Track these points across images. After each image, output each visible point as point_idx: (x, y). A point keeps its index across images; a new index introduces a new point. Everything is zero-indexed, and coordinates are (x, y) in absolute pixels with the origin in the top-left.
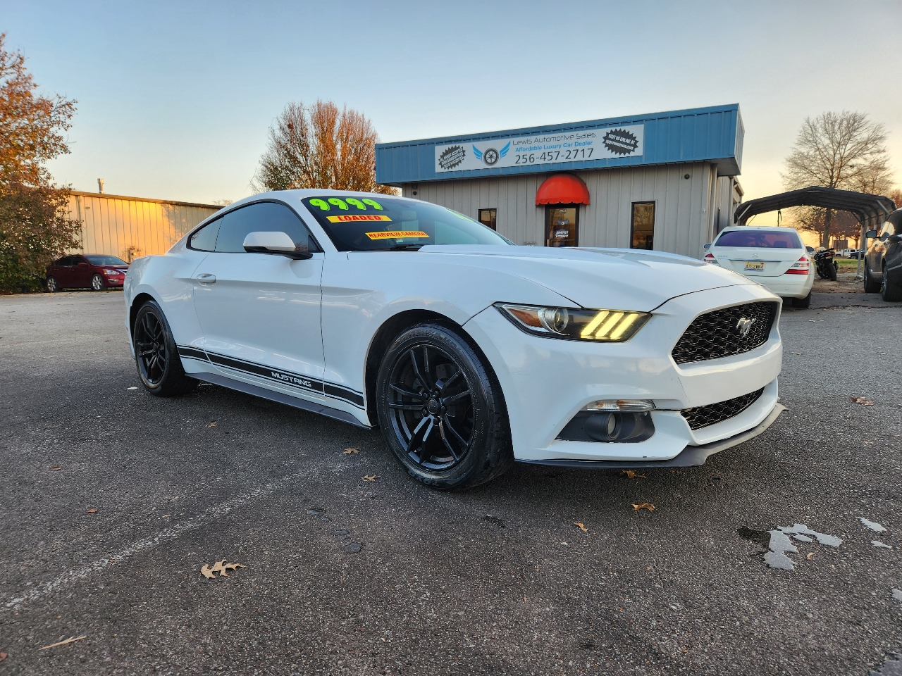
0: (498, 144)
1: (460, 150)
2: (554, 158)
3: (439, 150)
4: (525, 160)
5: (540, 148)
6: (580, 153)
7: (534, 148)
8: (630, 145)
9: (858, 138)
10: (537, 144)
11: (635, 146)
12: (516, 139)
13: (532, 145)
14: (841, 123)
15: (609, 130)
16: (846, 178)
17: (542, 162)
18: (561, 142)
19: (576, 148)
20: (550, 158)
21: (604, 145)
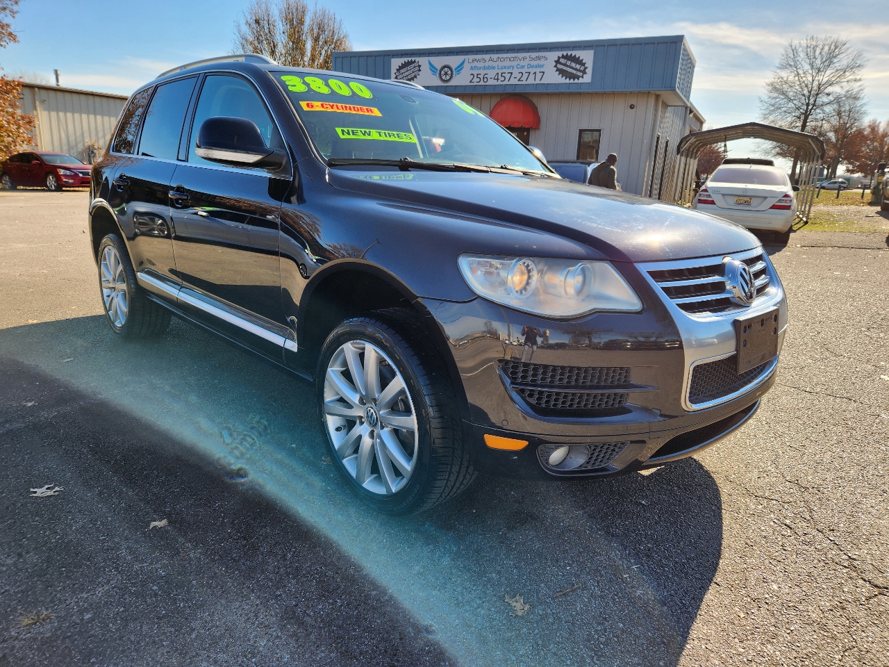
0: (453, 61)
1: (416, 64)
2: (507, 79)
3: (396, 63)
4: (478, 80)
5: (493, 68)
6: (532, 76)
7: (488, 68)
8: (579, 71)
9: (837, 65)
10: (491, 63)
11: (584, 72)
12: (471, 57)
13: (487, 64)
14: (822, 49)
15: (560, 54)
16: (822, 105)
17: (495, 82)
18: (514, 63)
19: (528, 70)
20: (503, 79)
21: (556, 69)
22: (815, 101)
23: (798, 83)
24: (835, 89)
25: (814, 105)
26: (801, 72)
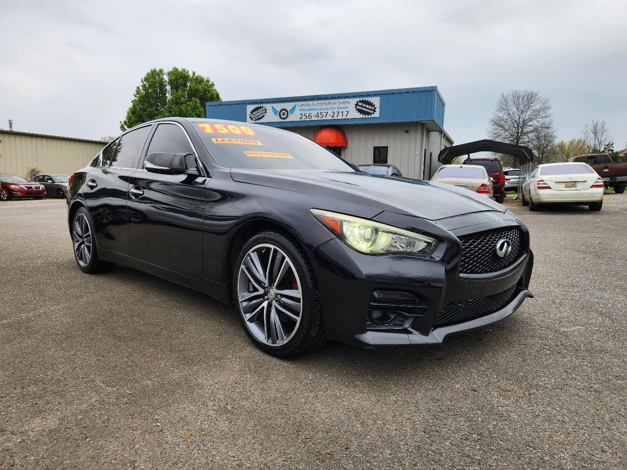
0: (288, 106)
1: (263, 109)
2: (324, 116)
3: (250, 108)
4: (306, 117)
5: (315, 109)
6: (340, 114)
7: (312, 109)
8: (371, 110)
9: (534, 108)
10: (313, 107)
11: (374, 111)
12: (300, 103)
13: (310, 107)
14: (523, 98)
15: (358, 100)
16: (526, 133)
17: (316, 119)
18: (329, 106)
19: (338, 110)
20: (322, 116)
21: (356, 109)
22: (522, 130)
23: (510, 119)
24: (535, 123)
25: (521, 133)
26: (511, 113)
